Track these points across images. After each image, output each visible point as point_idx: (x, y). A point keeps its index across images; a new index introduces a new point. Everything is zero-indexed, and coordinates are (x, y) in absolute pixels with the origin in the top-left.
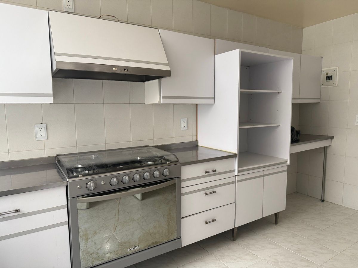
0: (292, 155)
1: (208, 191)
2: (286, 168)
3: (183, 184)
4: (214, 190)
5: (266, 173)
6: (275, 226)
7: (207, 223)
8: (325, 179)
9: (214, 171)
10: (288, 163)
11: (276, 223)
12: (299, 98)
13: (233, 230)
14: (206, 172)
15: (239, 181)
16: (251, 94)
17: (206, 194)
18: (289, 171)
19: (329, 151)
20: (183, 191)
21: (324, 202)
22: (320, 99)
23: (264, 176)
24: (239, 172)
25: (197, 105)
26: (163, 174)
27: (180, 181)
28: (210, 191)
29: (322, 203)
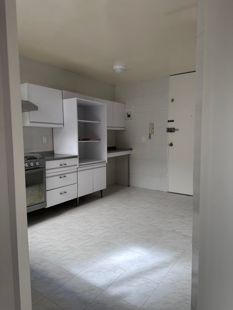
0: (108, 159)
1: (61, 176)
2: (105, 165)
3: (47, 172)
4: (66, 175)
5: (94, 167)
6: (101, 199)
7: (61, 194)
8: (129, 173)
9: (65, 165)
10: (107, 162)
11: (102, 197)
12: (113, 127)
13: (76, 199)
14: (61, 165)
15: (79, 171)
16: (85, 124)
17: (60, 178)
18: (107, 166)
19: (131, 157)
20: (47, 175)
21: (130, 187)
22: (125, 128)
23: (93, 168)
24: (79, 166)
25: (53, 128)
26: (35, 165)
27: (45, 170)
28: (63, 176)
29: (128, 187)
